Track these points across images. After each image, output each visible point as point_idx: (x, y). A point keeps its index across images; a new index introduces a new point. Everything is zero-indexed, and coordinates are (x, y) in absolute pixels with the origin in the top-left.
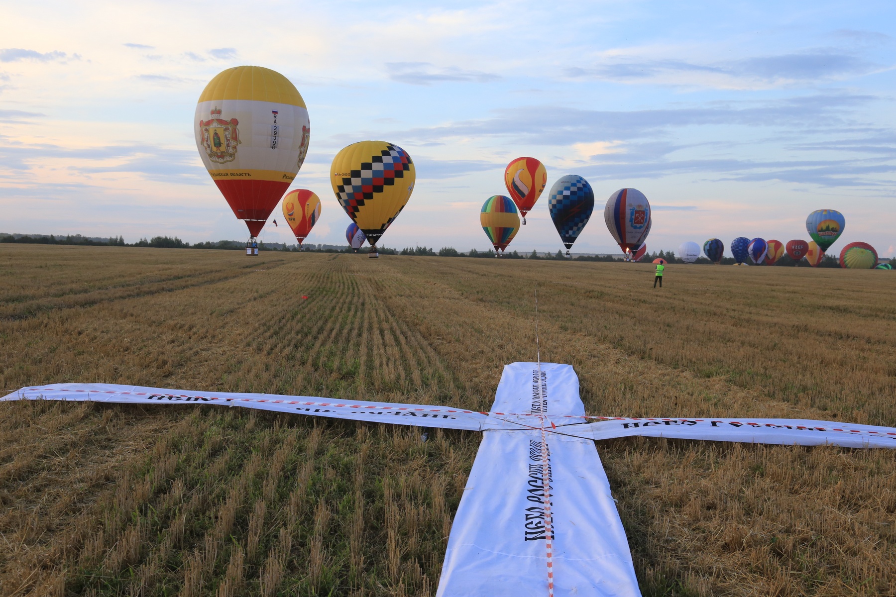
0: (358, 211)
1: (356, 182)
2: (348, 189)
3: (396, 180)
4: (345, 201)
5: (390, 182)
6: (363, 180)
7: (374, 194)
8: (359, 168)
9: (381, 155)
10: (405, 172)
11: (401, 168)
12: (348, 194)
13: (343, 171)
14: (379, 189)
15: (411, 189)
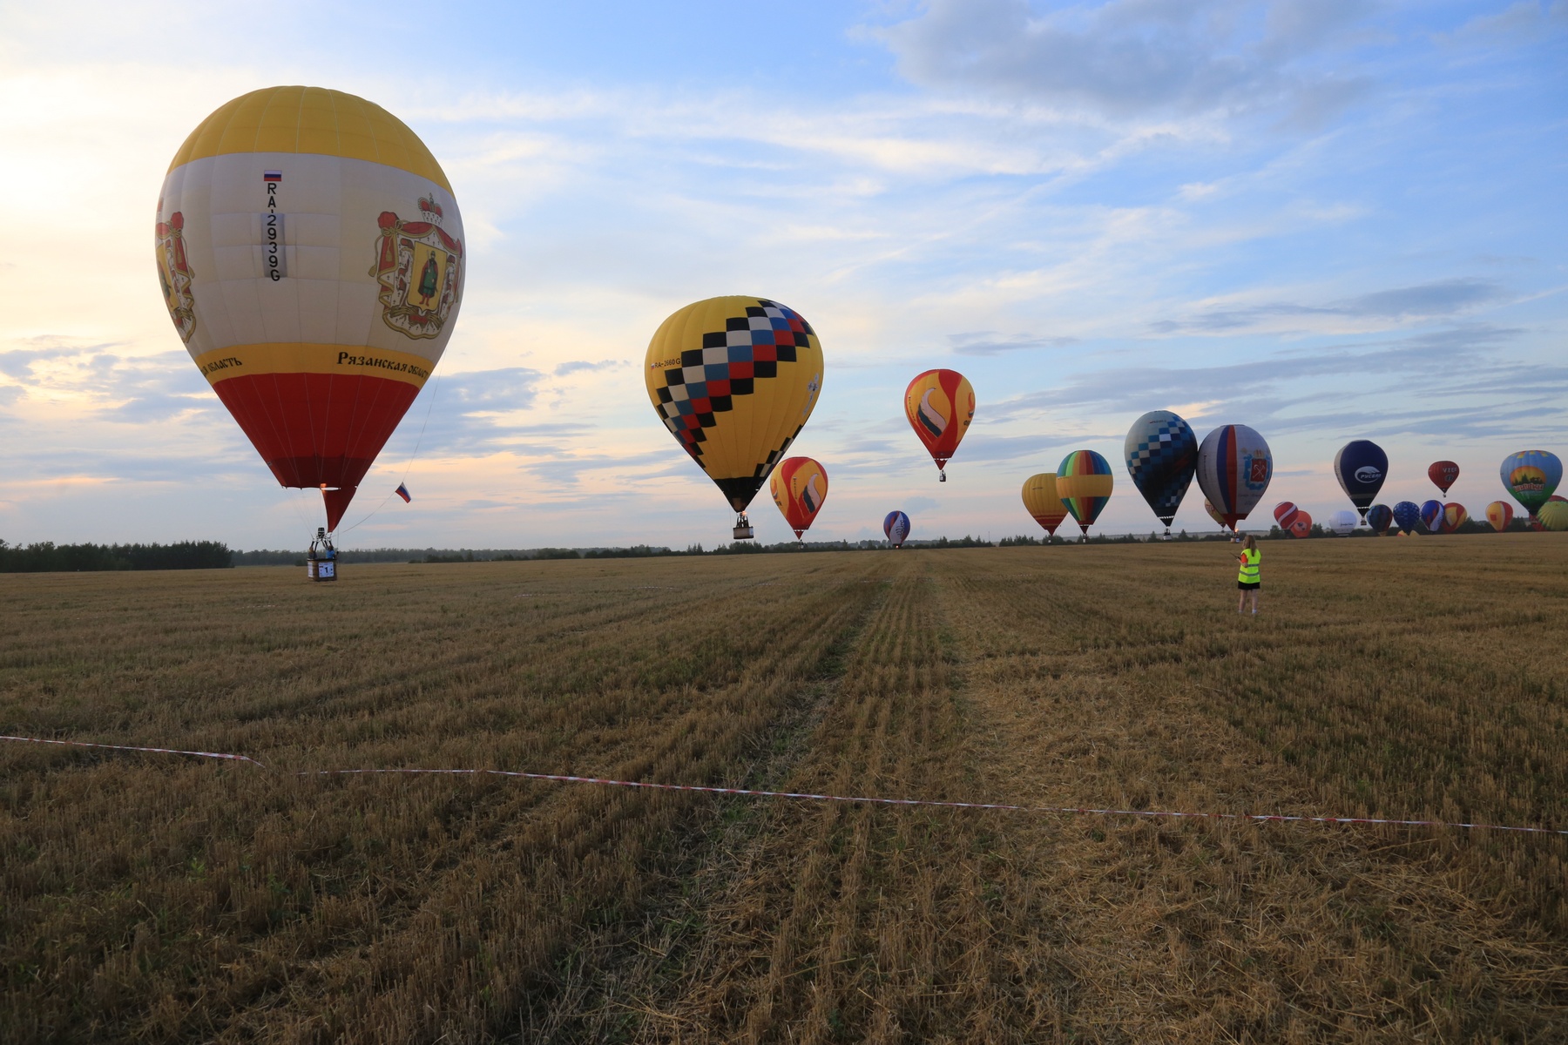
0: (703, 438)
1: (694, 375)
2: (679, 393)
3: (781, 365)
4: (674, 419)
5: (768, 371)
6: (710, 370)
7: (734, 398)
8: (699, 345)
9: (746, 316)
10: (799, 350)
11: (791, 341)
12: (680, 405)
13: (666, 357)
14: (745, 387)
15: (815, 388)
